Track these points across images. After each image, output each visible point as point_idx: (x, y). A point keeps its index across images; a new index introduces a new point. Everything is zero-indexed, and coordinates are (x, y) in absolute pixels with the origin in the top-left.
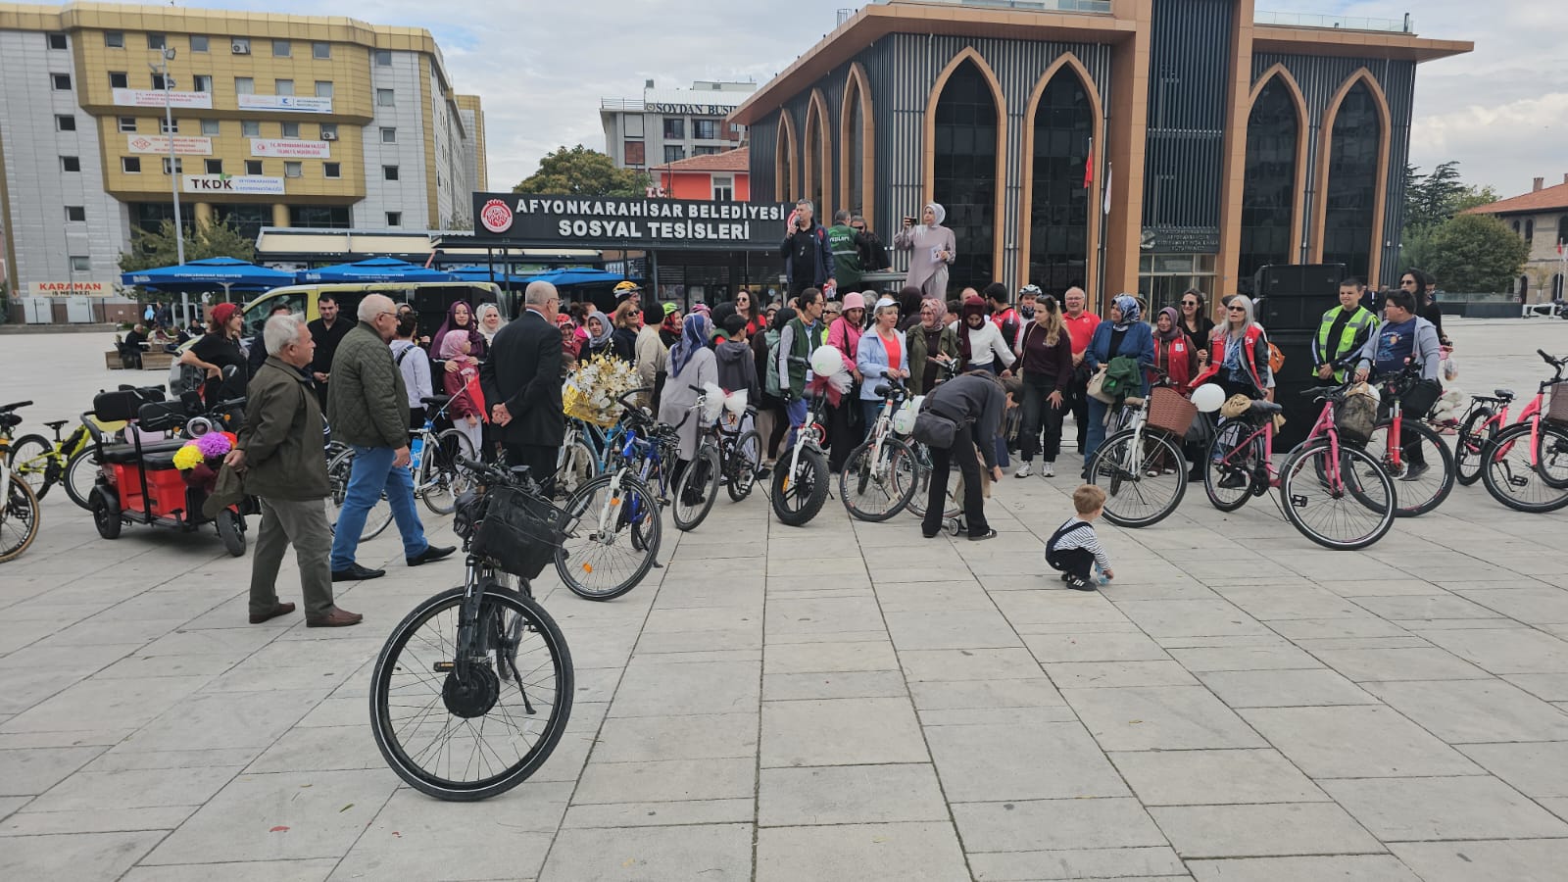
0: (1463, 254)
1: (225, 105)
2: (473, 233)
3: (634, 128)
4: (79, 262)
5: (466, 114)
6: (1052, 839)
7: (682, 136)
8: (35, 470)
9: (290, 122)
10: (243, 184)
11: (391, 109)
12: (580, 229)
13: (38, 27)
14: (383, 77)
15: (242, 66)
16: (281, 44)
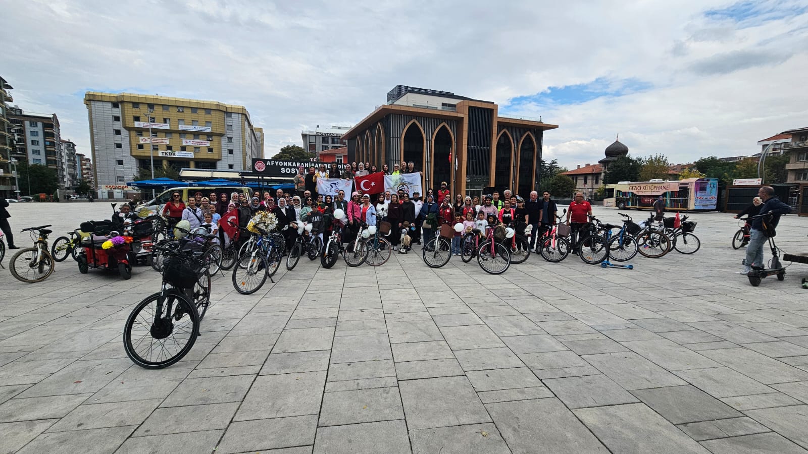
0: (558, 186)
1: (174, 128)
2: (252, 172)
3: (312, 140)
4: (120, 178)
5: (257, 133)
6: (358, 375)
7: (328, 143)
8: (64, 249)
9: (196, 135)
10: (179, 154)
11: (231, 131)
12: (288, 171)
13: (109, 100)
14: (229, 121)
15: (181, 116)
16: (194, 109)
